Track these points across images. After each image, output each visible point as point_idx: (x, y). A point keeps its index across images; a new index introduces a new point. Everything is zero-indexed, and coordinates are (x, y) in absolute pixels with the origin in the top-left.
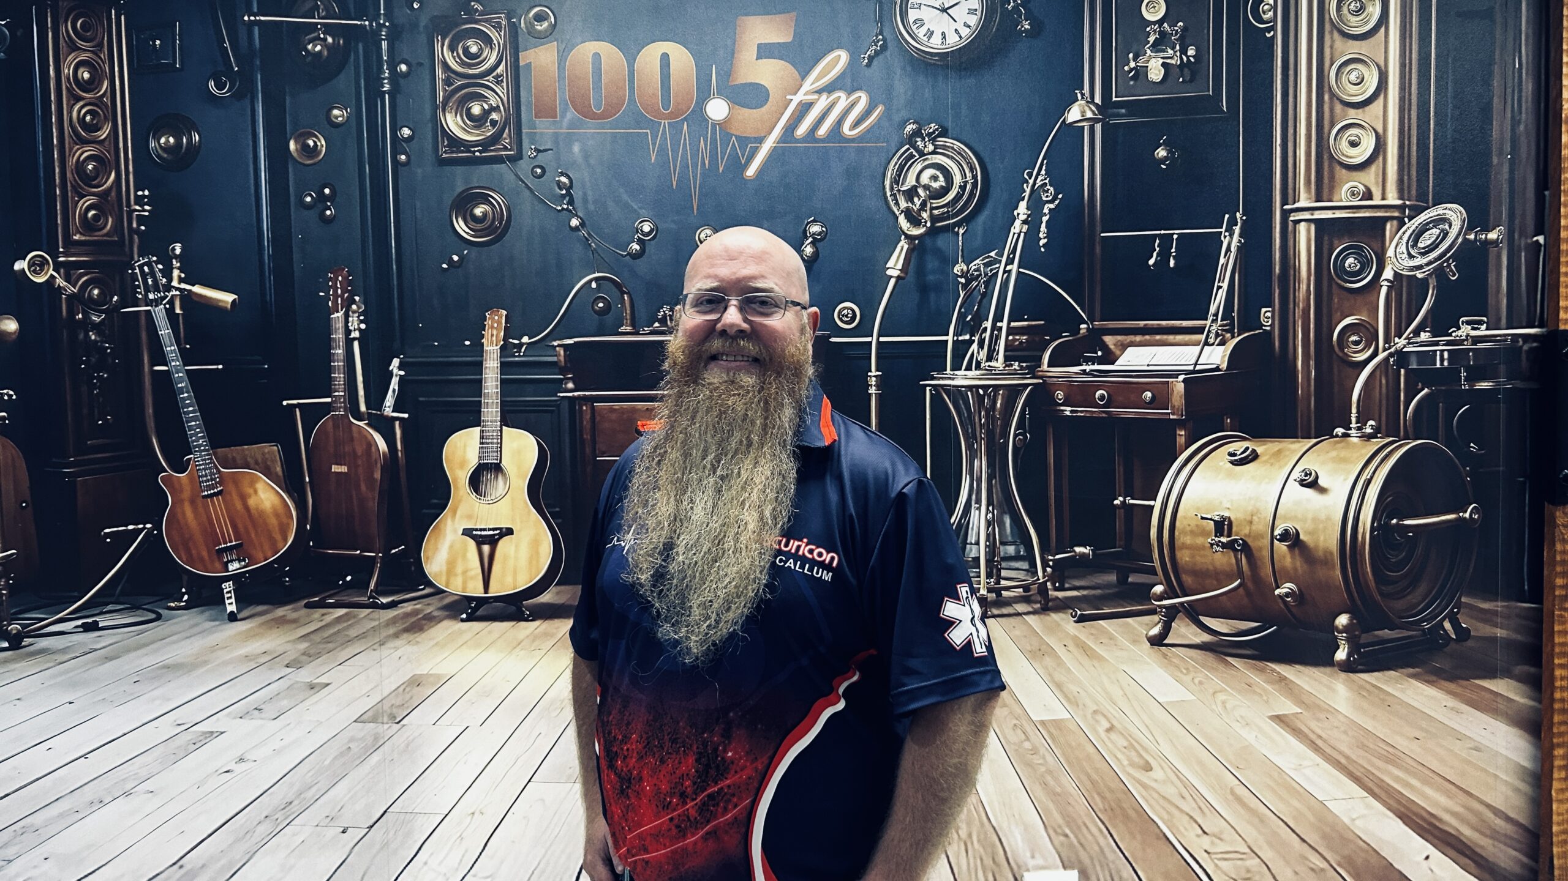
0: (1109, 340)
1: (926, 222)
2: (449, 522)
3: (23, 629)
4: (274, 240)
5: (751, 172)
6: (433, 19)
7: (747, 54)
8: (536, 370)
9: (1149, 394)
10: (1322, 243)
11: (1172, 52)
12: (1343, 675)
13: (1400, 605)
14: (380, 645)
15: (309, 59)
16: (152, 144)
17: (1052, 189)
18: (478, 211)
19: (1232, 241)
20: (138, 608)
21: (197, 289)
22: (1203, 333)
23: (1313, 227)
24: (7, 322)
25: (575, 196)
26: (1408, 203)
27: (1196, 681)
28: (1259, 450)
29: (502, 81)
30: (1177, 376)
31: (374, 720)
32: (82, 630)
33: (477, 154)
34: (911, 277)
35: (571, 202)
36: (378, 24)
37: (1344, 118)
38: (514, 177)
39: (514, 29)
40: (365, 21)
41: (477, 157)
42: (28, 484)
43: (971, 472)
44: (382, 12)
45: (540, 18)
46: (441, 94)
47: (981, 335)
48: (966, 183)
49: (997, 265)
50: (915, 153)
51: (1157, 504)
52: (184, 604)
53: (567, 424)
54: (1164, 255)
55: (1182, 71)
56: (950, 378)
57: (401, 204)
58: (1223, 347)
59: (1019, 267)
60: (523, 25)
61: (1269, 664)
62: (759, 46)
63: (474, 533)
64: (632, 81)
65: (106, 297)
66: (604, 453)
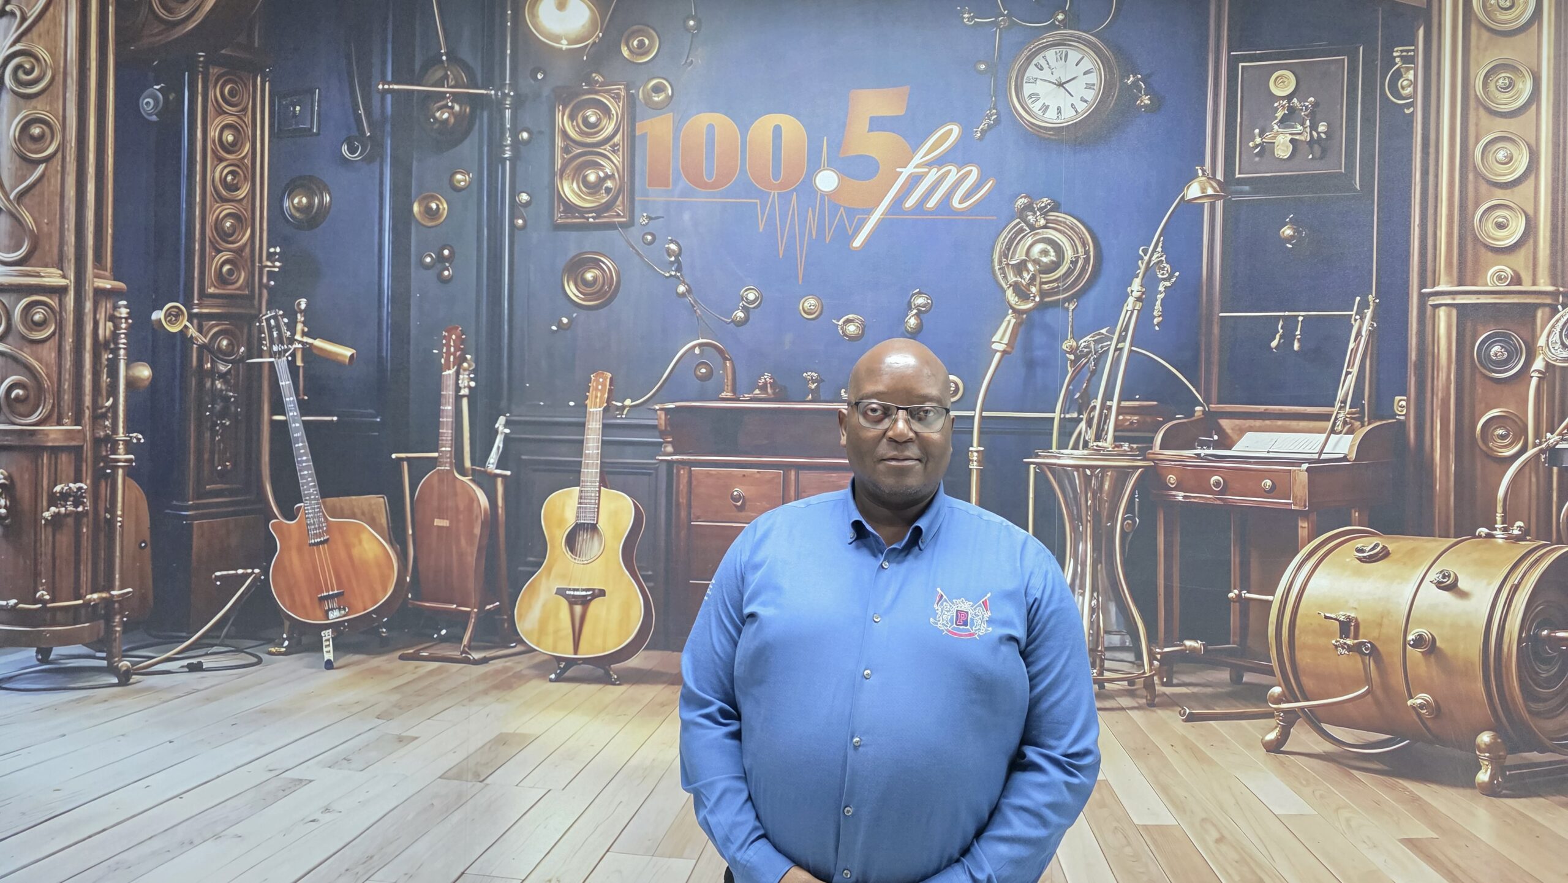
0: (1225, 423)
1: (1034, 297)
2: (544, 580)
3: (133, 666)
4: (394, 299)
5: (857, 243)
6: (554, 90)
7: (859, 125)
8: (638, 432)
9: (1269, 482)
10: (1464, 330)
11: (1301, 128)
12: (1485, 799)
13: (1550, 725)
14: (470, 701)
16: (286, 204)
17: (1168, 266)
18: (589, 276)
19: (1362, 325)
20: (242, 651)
21: (318, 343)
22: (1329, 420)
23: (1454, 312)
24: (141, 368)
25: (683, 263)
26: (1561, 289)
27: (1317, 793)
28: (1389, 549)
29: (618, 150)
30: (1300, 465)
31: (458, 777)
32: (187, 670)
33: (591, 220)
34: (1017, 352)
35: (679, 269)
36: (503, 94)
37: (1490, 197)
38: (625, 243)
39: (632, 100)
40: (492, 90)
41: (591, 223)
42: (149, 525)
43: (1075, 555)
44: (508, 82)
45: (658, 89)
47: (1090, 413)
48: (1077, 259)
49: (1109, 343)
50: (1025, 227)
51: (1276, 599)
52: (284, 649)
53: (663, 486)
54: (1288, 337)
55: (1311, 147)
56: (1056, 457)
57: (516, 267)
58: (1352, 436)
59: (1132, 345)
60: (641, 96)
61: (1400, 781)
62: (872, 119)
63: (568, 592)
64: (743, 152)
65: (233, 348)
66: (698, 518)
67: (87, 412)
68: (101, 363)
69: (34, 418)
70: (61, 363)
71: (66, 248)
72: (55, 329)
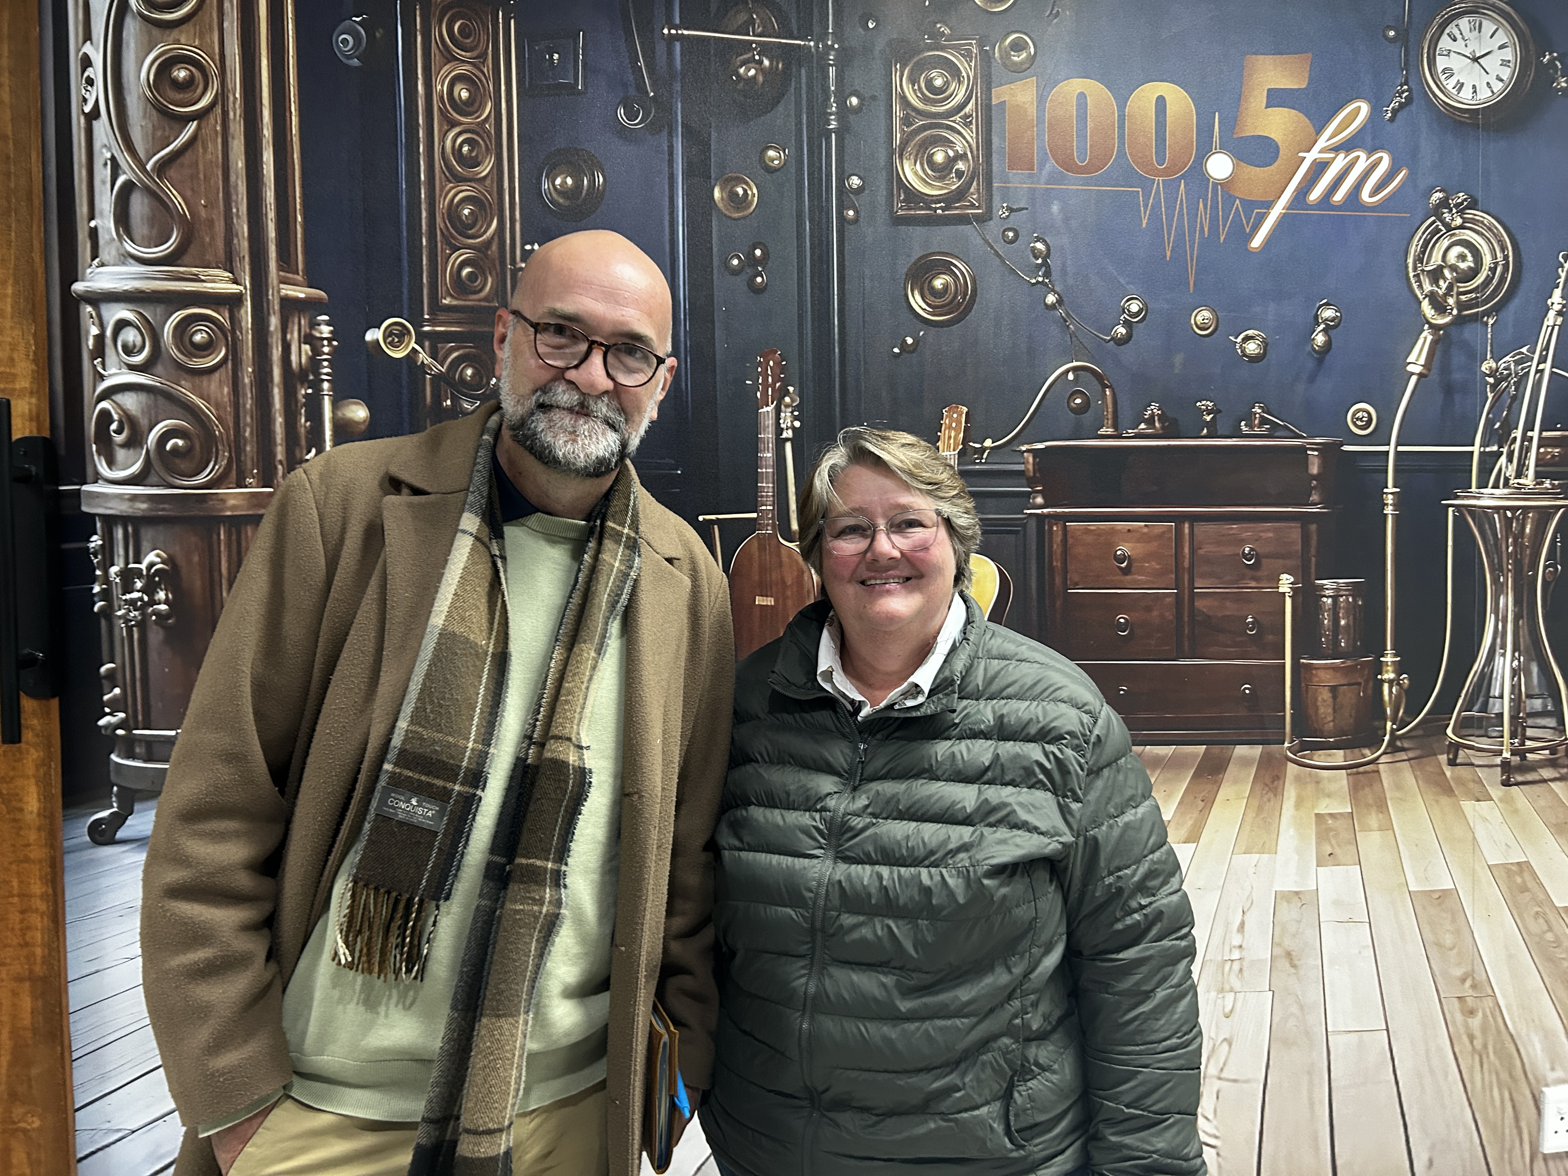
1: (1452, 310)
4: (692, 313)
5: (1257, 242)
6: (890, 43)
7: (1256, 100)
8: (1001, 481)
15: (740, 86)
16: (545, 186)
18: (938, 283)
24: (354, 407)
25: (1053, 269)
29: (971, 122)
33: (939, 212)
34: (1434, 376)
35: (1047, 274)
36: (825, 46)
38: (982, 242)
39: (986, 58)
40: (810, 41)
41: (940, 215)
43: (1496, 611)
44: (830, 30)
45: (1018, 46)
46: (899, 135)
47: (1510, 446)
48: (1496, 264)
49: (1529, 364)
50: (1441, 227)
53: (1033, 547)
56: (1475, 497)
57: (847, 272)
59: (1552, 367)
60: (997, 55)
62: (1270, 92)
64: (1121, 126)
65: (481, 378)
66: (1076, 584)
67: (280, 467)
68: (297, 401)
69: (202, 479)
70: (238, 403)
71: (235, 241)
72: (226, 355)
